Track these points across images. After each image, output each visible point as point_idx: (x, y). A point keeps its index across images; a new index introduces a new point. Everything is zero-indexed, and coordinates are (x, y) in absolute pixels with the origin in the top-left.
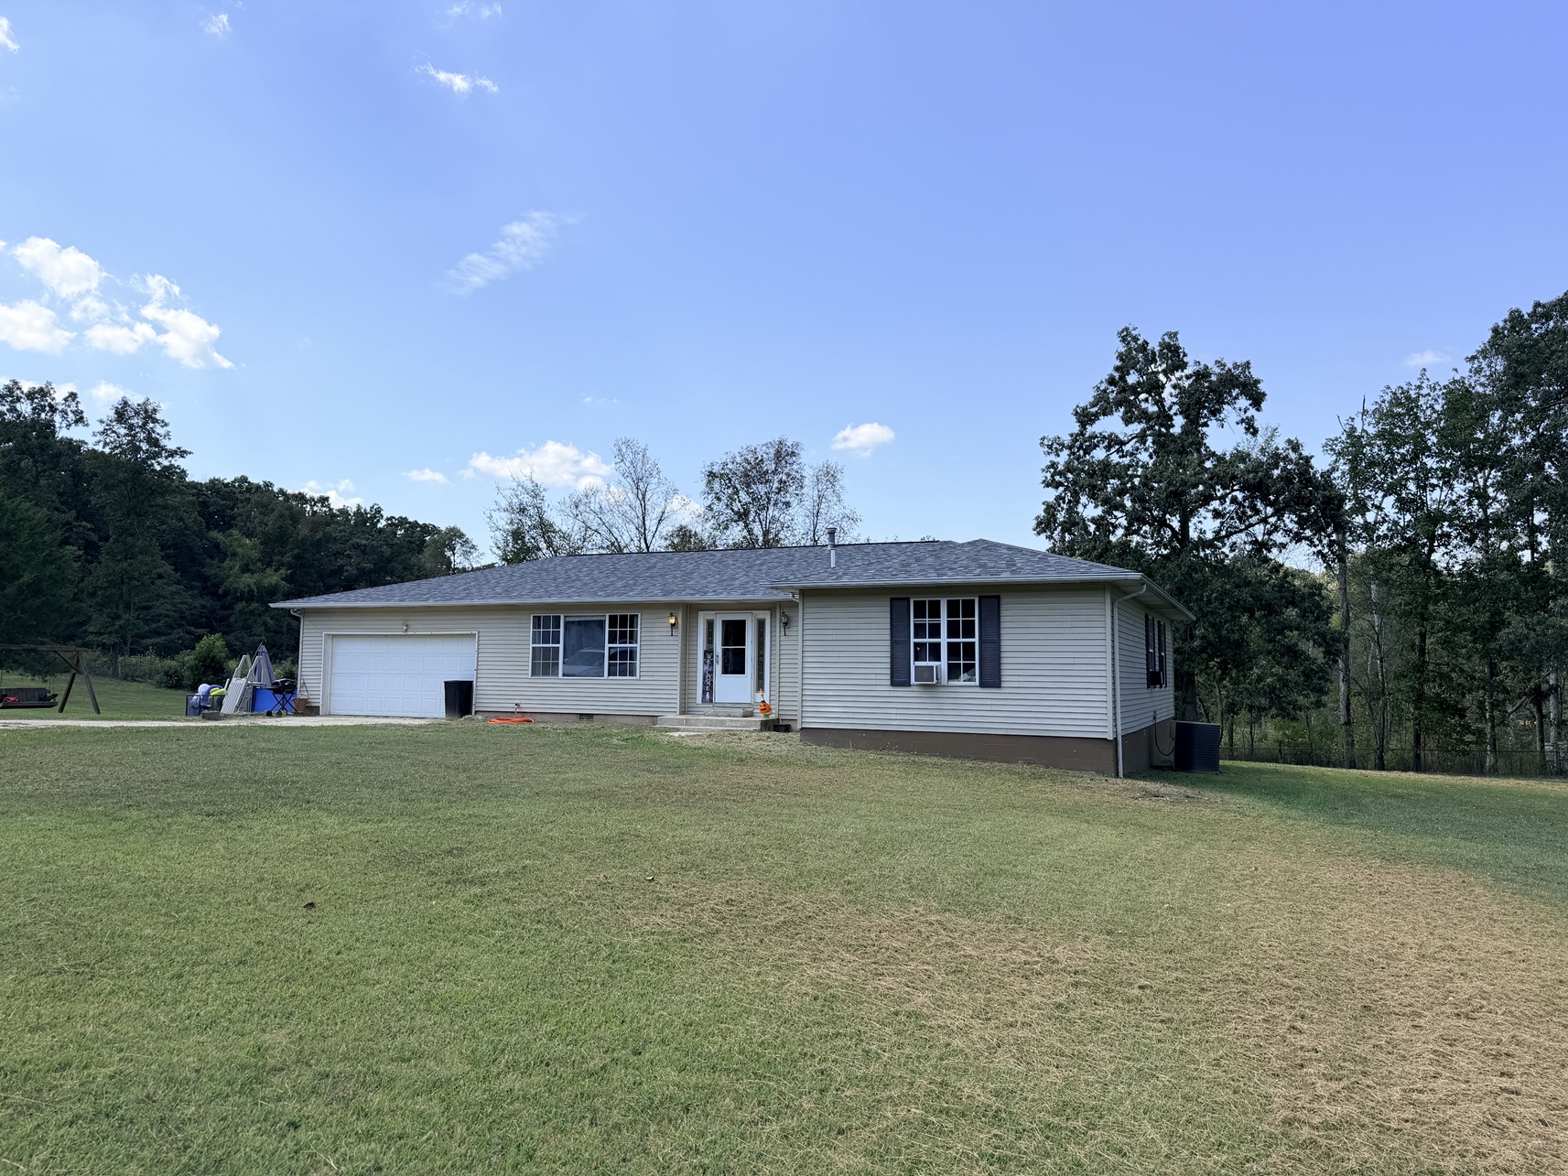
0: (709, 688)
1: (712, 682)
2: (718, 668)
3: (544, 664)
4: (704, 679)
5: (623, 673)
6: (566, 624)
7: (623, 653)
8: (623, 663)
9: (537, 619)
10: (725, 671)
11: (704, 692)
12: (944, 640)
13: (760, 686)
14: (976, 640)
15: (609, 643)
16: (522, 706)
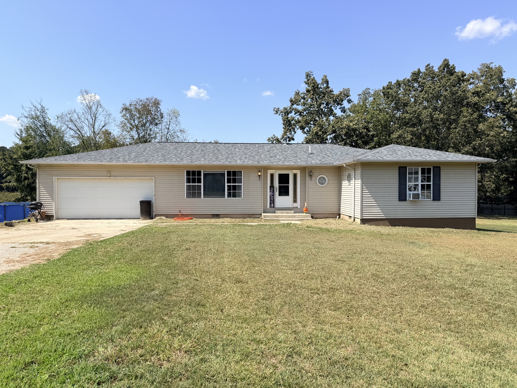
0: (272, 201)
1: (274, 199)
2: (277, 193)
3: (193, 192)
4: (270, 198)
5: (234, 196)
6: (205, 175)
7: (235, 188)
8: (234, 192)
9: (188, 173)
10: (280, 195)
11: (270, 203)
12: (420, 183)
13: (295, 201)
14: (432, 183)
15: (227, 183)
16: (181, 211)
